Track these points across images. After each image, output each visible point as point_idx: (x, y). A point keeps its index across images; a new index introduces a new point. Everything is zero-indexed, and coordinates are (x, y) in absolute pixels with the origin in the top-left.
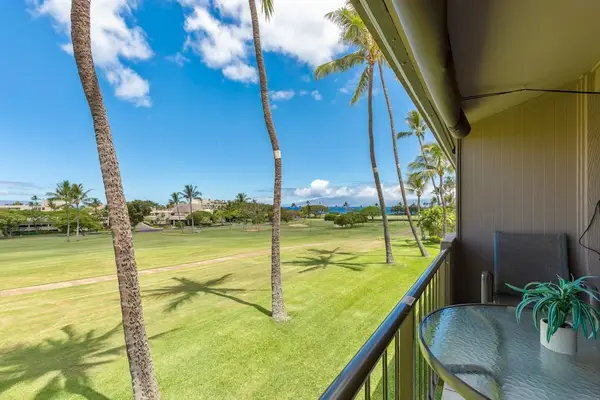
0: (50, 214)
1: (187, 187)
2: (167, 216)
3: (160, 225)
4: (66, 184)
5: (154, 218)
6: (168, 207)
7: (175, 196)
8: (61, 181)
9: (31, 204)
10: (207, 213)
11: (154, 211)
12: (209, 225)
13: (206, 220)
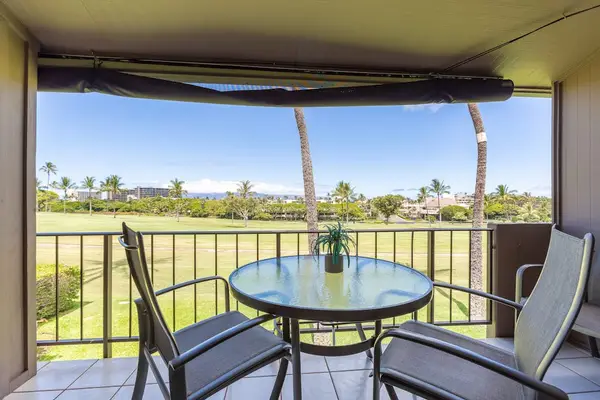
0: (336, 206)
1: (435, 181)
2: (418, 210)
3: (412, 219)
4: (341, 184)
5: (407, 211)
6: (419, 201)
7: (423, 190)
8: (338, 181)
9: (326, 199)
10: (461, 208)
11: (406, 205)
12: (463, 221)
13: (459, 215)
